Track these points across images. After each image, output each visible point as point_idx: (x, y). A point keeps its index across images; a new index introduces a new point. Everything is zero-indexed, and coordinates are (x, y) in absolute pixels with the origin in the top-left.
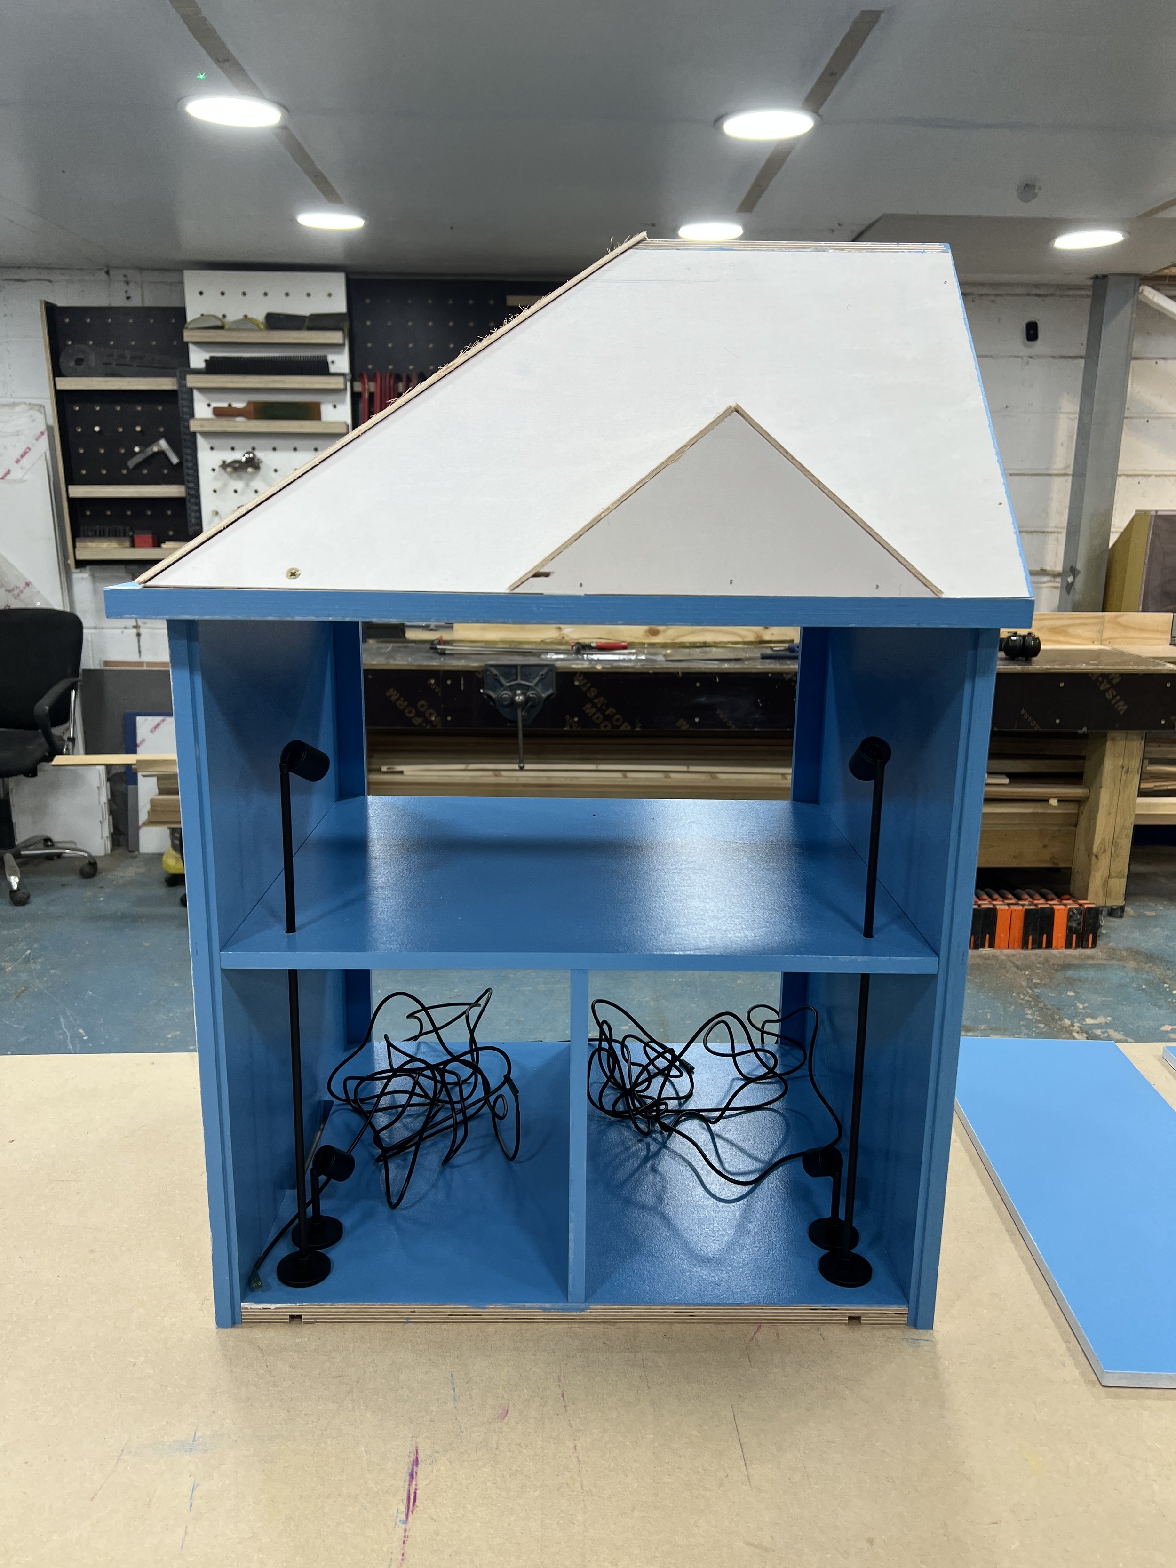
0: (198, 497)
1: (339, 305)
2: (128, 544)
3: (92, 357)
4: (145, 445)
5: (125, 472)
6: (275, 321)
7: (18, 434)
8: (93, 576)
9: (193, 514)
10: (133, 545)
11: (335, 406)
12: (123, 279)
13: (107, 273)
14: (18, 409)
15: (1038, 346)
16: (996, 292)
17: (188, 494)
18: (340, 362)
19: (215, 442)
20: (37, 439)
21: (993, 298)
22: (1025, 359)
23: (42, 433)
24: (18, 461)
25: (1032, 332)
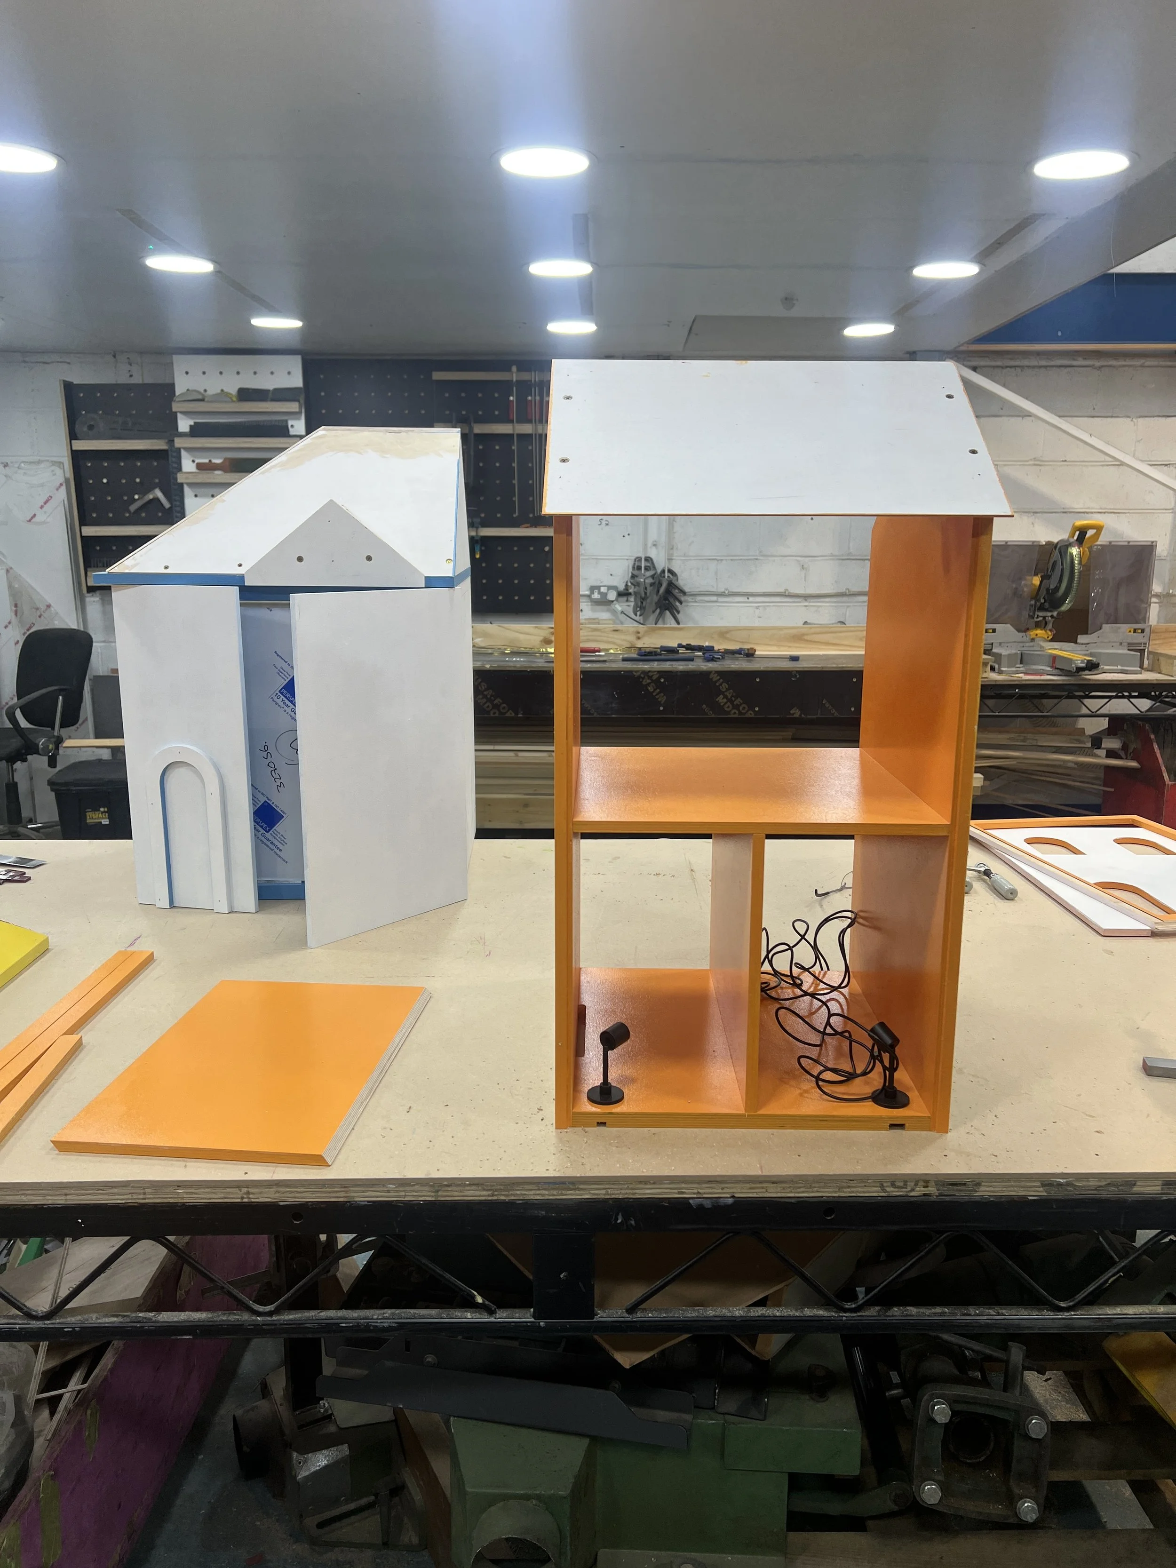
1: (296, 381)
4: (144, 493)
7: (42, 485)
13: (114, 356)
14: (42, 465)
23: (61, 485)
24: (42, 507)
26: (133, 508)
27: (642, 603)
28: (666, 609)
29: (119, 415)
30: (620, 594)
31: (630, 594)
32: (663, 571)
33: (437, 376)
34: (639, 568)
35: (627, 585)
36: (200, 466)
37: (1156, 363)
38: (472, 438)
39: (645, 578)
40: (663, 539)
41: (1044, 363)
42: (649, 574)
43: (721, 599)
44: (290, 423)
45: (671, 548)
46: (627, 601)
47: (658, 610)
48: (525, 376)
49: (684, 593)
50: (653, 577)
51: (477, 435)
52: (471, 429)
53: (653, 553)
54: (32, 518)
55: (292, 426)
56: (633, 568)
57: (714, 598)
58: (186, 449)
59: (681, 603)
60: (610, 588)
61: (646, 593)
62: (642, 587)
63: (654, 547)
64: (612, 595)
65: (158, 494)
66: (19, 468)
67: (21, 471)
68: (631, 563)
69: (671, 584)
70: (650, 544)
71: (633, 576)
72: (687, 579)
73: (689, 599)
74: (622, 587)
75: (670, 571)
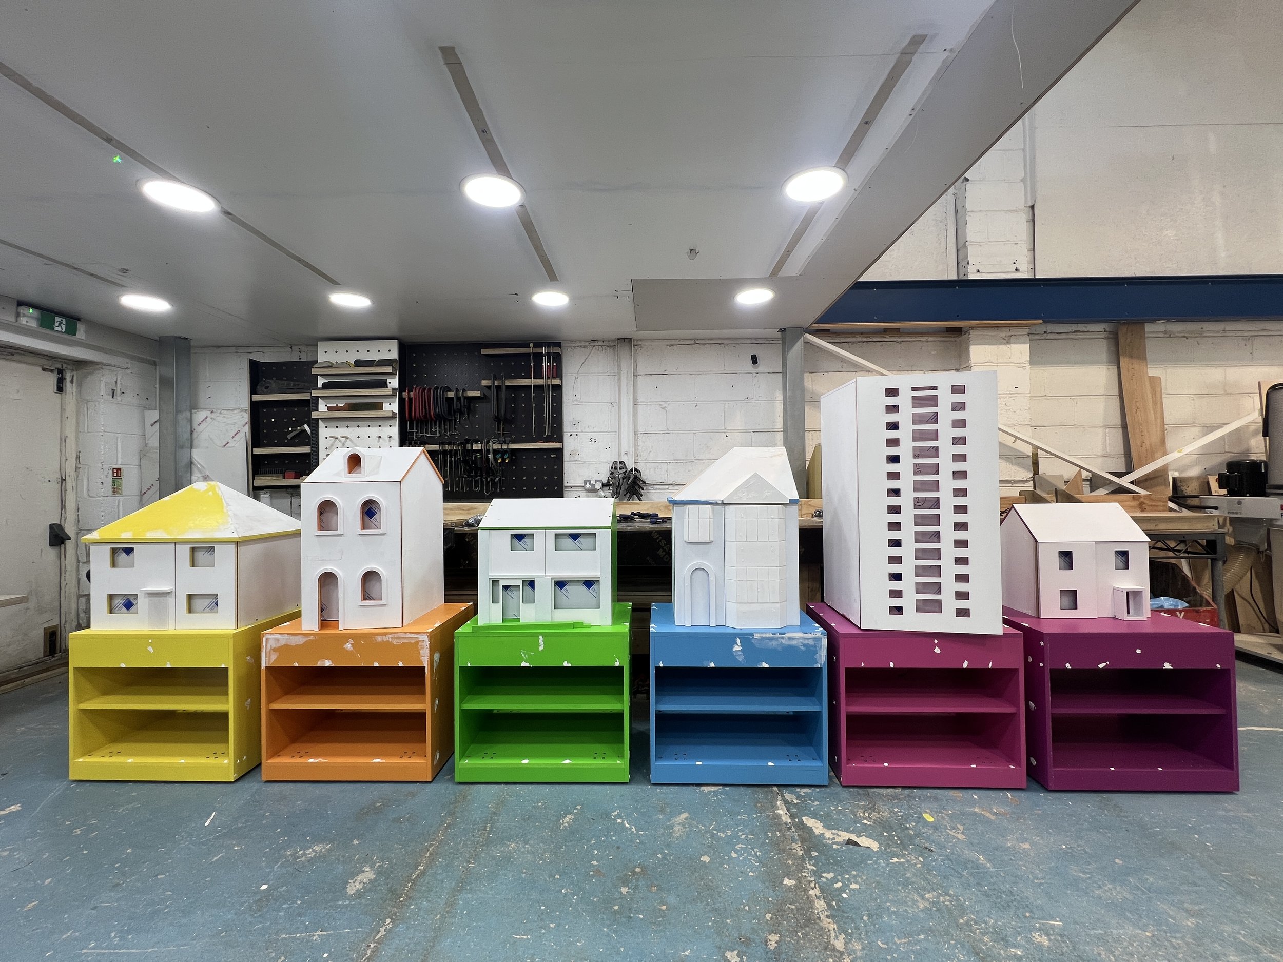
0: (317, 452)
2: (281, 477)
3: (274, 385)
5: (286, 441)
6: (358, 363)
7: (235, 424)
8: (271, 497)
9: (314, 461)
10: (284, 478)
11: (390, 404)
12: (298, 350)
13: (291, 348)
14: (235, 412)
15: (762, 367)
16: (736, 342)
17: (312, 450)
18: (394, 383)
19: (328, 424)
20: (244, 426)
21: (734, 345)
22: (755, 374)
23: (246, 423)
24: (233, 437)
25: (754, 360)
26: (289, 437)
27: (617, 490)
28: (634, 494)
29: (286, 380)
30: (604, 485)
31: (611, 485)
32: (632, 470)
33: (484, 351)
34: (616, 468)
35: (608, 479)
36: (330, 409)
37: (935, 339)
38: (503, 388)
39: (619, 474)
40: (631, 450)
41: (865, 340)
42: (621, 471)
43: (670, 487)
44: (389, 381)
45: (636, 455)
46: (609, 489)
47: (629, 494)
48: (538, 350)
49: (644, 483)
50: (624, 473)
51: (507, 387)
52: (503, 382)
53: (624, 459)
54: (226, 444)
55: (390, 383)
56: (612, 468)
57: (666, 487)
58: (321, 397)
59: (643, 489)
60: (597, 481)
61: (619, 483)
62: (617, 479)
63: (626, 455)
64: (598, 486)
65: (306, 427)
66: (220, 413)
67: (222, 415)
68: (611, 465)
69: (636, 477)
70: (623, 453)
71: (612, 473)
72: (647, 475)
73: (650, 488)
74: (605, 481)
75: (636, 470)
